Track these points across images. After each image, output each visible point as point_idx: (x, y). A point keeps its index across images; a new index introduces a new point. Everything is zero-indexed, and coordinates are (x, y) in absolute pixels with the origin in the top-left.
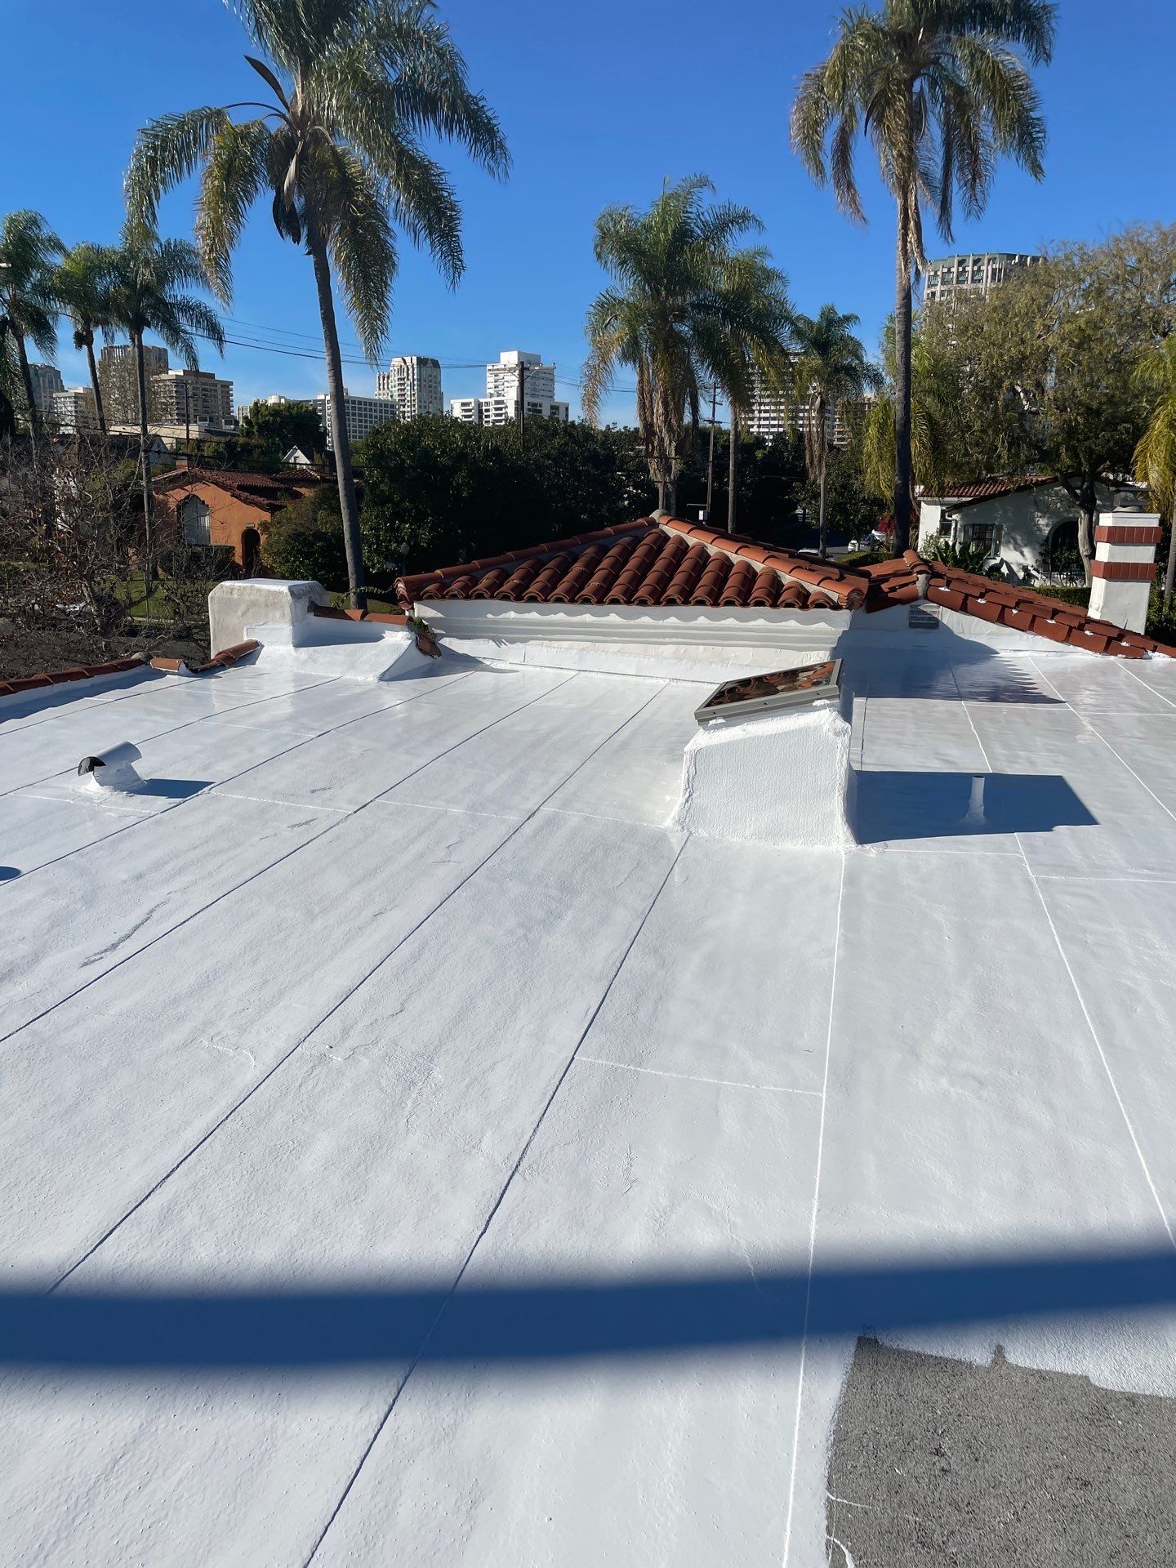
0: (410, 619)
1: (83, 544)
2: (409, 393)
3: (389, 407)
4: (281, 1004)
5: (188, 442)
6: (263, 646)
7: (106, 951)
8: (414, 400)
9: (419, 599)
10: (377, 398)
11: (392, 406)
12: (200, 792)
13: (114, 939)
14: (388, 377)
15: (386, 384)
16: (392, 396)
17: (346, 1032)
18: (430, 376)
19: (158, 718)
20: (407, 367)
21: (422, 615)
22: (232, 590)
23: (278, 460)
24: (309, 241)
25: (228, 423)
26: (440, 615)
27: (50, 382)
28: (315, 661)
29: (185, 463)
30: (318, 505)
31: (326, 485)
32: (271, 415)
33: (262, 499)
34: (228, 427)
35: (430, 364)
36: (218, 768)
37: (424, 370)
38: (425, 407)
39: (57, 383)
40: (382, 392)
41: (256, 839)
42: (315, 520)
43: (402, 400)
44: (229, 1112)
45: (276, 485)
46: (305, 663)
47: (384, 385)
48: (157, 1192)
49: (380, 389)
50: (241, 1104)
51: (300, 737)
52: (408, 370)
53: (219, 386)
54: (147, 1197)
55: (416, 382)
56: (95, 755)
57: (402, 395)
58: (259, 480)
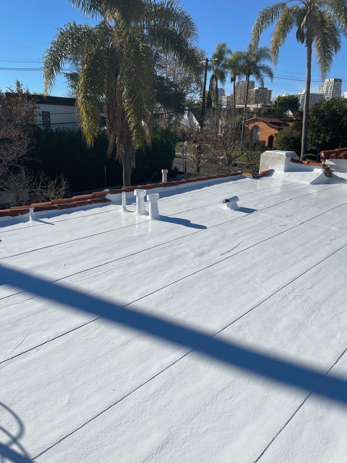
0: (324, 165)
1: (226, 139)
2: (329, 91)
3: (322, 96)
4: (274, 277)
5: (257, 109)
6: (275, 171)
7: (227, 252)
8: (331, 93)
9: (328, 158)
10: (318, 93)
11: (323, 96)
12: (254, 212)
13: (229, 250)
14: (323, 86)
15: (322, 88)
16: (323, 92)
17: (293, 290)
18: (338, 85)
19: (244, 190)
20: (330, 82)
21: (328, 164)
22: (268, 153)
23: (283, 114)
24: (306, 43)
25: (269, 103)
26: (334, 164)
27: (222, 93)
28: (290, 176)
29: (255, 115)
30: (294, 128)
31: (297, 122)
32: (283, 100)
33: (276, 126)
34: (269, 104)
35: (338, 81)
36: (259, 206)
37: (336, 82)
38: (334, 95)
39: (223, 93)
40: (320, 91)
41: (269, 228)
42: (292, 133)
43: (326, 93)
44: (258, 304)
45: (281, 122)
46: (287, 177)
47: (321, 88)
48: (238, 321)
49: (319, 90)
50: (261, 303)
51: (284, 199)
52: (330, 83)
53: (268, 92)
54: (235, 321)
55: (332, 87)
56: (227, 198)
57: (327, 92)
58: (277, 120)
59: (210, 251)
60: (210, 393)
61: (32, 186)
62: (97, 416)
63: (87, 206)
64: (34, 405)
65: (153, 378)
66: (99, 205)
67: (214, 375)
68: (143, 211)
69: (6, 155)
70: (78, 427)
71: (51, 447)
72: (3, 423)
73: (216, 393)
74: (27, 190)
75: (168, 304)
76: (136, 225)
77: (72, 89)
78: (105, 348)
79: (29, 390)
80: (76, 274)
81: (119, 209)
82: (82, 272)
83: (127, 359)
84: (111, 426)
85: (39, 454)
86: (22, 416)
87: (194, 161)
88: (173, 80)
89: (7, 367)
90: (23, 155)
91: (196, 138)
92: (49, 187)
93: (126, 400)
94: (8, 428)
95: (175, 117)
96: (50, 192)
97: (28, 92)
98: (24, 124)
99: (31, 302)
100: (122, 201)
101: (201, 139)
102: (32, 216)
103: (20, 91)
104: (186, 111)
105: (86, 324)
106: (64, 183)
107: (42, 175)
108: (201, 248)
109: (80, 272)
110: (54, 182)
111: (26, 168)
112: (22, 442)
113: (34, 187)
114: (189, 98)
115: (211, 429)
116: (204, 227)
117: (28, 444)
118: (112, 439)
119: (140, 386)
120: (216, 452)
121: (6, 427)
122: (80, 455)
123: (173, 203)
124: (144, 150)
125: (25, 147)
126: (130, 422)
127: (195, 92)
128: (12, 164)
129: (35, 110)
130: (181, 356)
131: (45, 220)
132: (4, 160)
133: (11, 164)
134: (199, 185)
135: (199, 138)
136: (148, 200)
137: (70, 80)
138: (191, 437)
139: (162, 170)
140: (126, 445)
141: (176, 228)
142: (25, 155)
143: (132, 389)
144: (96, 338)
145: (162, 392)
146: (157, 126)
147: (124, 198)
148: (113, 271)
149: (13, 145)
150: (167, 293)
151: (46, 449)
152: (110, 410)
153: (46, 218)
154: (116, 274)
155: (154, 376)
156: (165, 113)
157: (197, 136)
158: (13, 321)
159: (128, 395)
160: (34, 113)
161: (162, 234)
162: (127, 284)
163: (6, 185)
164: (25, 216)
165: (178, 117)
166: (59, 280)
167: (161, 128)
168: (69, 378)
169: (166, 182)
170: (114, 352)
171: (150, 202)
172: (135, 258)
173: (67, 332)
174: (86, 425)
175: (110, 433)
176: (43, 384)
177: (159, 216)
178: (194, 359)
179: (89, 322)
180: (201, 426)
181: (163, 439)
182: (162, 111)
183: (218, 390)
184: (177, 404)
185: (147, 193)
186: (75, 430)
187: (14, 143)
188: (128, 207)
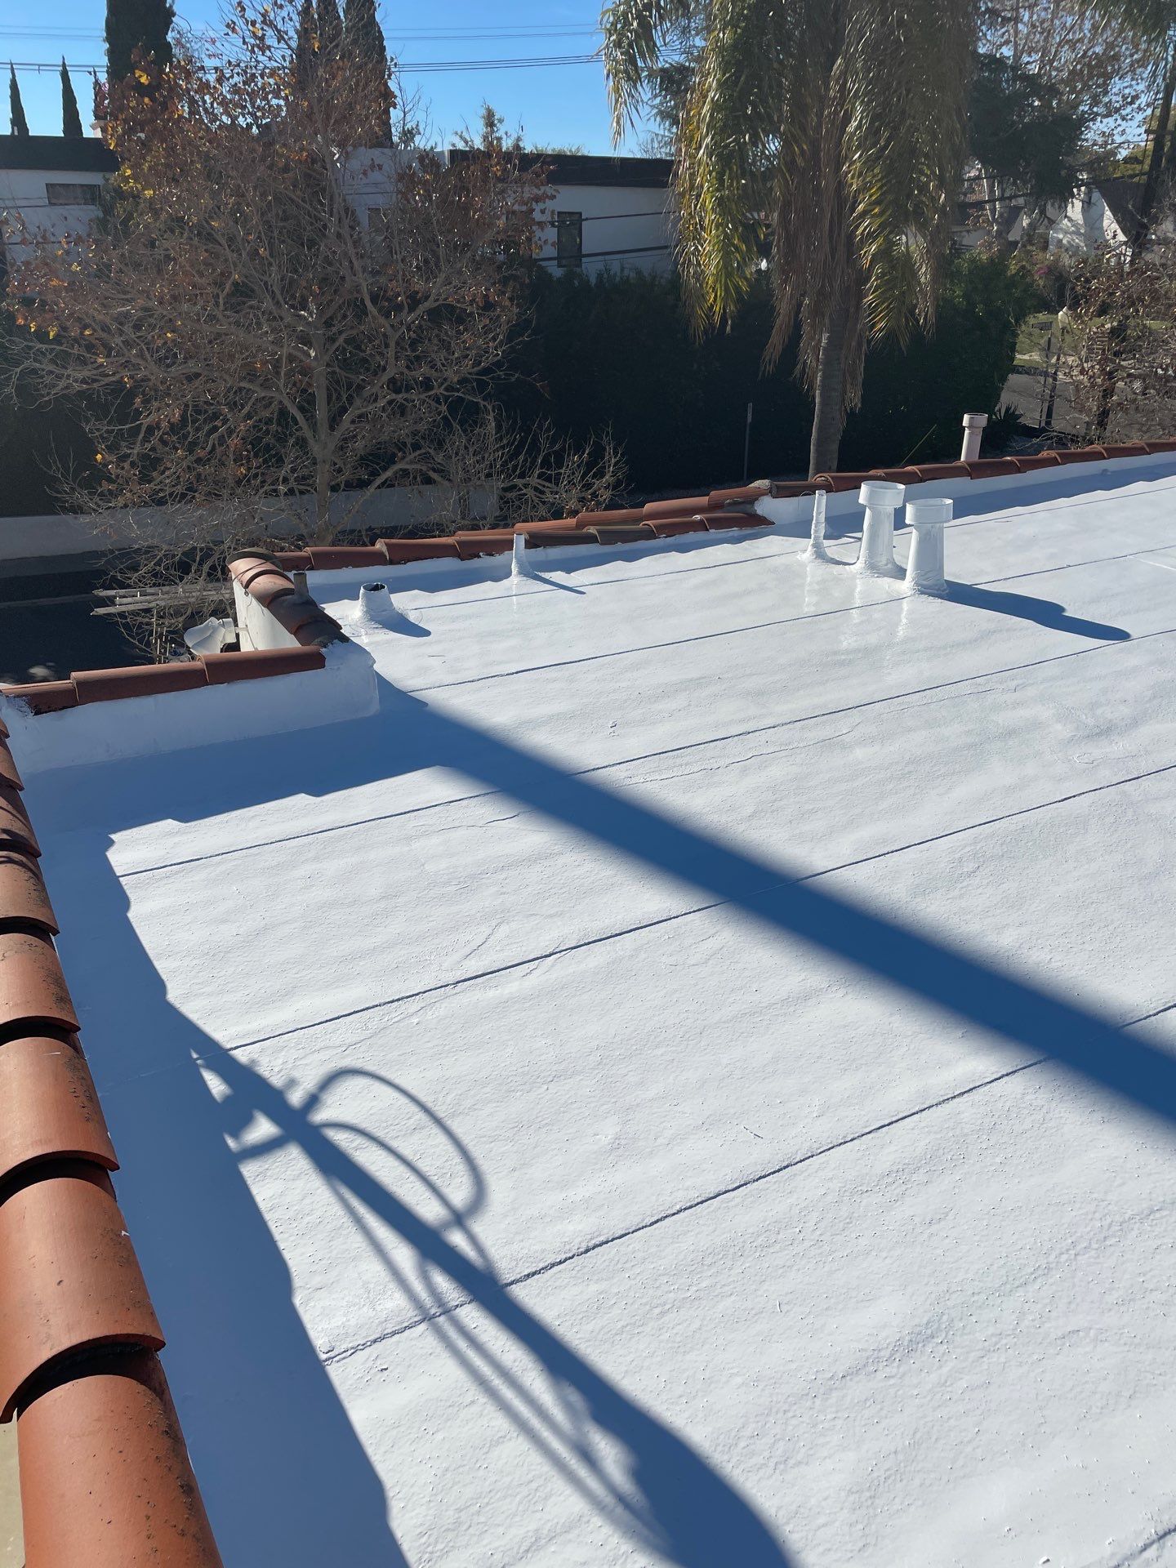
59: (1135, 723)
60: (1097, 1215)
61: (515, 468)
62: (702, 1202)
63: (692, 536)
64: (516, 1129)
65: (889, 1124)
66: (731, 534)
67: (1116, 1158)
68: (884, 562)
69: (443, 365)
70: (643, 1220)
71: (560, 1263)
72: (429, 1163)
73: (1121, 1220)
74: (499, 484)
75: (957, 892)
76: (851, 611)
77: (664, 125)
78: (731, 1000)
79: (500, 1084)
80: (646, 757)
81: (801, 551)
82: (666, 752)
83: (802, 1048)
84: (744, 1242)
85: (526, 1273)
86: (481, 1154)
87: (1093, 385)
88: (1040, 69)
89: (443, 1006)
90: (493, 364)
91: (1112, 294)
92: (565, 473)
93: (795, 1175)
94: (440, 1180)
95: (1029, 216)
96: (566, 491)
97: (517, 147)
98: (501, 257)
99: (513, 826)
100: (814, 522)
101: (1129, 297)
102: (519, 563)
103: (495, 142)
104: (1079, 187)
105: (674, 918)
106: (611, 459)
107: (548, 430)
108: (1099, 712)
109: (660, 753)
110: (580, 457)
111: (500, 409)
112: (479, 1227)
113: (518, 472)
114: (1097, 138)
115: (1092, 1333)
116: (1120, 635)
117: (497, 1237)
118: (746, 1280)
119: (845, 1142)
120: (1102, 1408)
121: (436, 1177)
122: (646, 1304)
123: (999, 539)
124: (904, 342)
125: (501, 337)
126: (807, 1244)
127: (1124, 113)
128: (460, 394)
129: (541, 206)
130: (997, 1072)
131: (558, 576)
132: (436, 381)
133: (456, 394)
134: (1112, 472)
135: (1123, 292)
136: (908, 521)
137: (658, 91)
138: (1015, 1340)
139: (966, 417)
140: (791, 1310)
141: (1008, 630)
142: (498, 364)
143: (816, 1146)
144: (704, 965)
145: (920, 1177)
146: (957, 251)
147: (819, 513)
148: (766, 761)
149: (466, 330)
150: (957, 856)
151: (546, 1264)
152: (745, 1193)
153: (559, 572)
154: (778, 771)
155: (894, 1119)
156: (992, 201)
157: (1118, 287)
158: (460, 876)
159: (804, 1160)
160: (537, 216)
161: (949, 649)
162: (812, 810)
163: (439, 463)
164: (498, 559)
165: (1043, 212)
166: (593, 770)
167: (973, 261)
168: (619, 1072)
169: (975, 458)
170: (761, 1018)
171: (914, 531)
172: (843, 724)
173: (614, 933)
174: (667, 1220)
175: (739, 1263)
176: (542, 1075)
177: (943, 584)
178: (1044, 1094)
179: (685, 914)
180: (1054, 1314)
181: (917, 1321)
182: (983, 191)
183: (1130, 1212)
184: (971, 1225)
185: (907, 499)
186: (634, 1228)
187: (470, 321)
188: (832, 548)
